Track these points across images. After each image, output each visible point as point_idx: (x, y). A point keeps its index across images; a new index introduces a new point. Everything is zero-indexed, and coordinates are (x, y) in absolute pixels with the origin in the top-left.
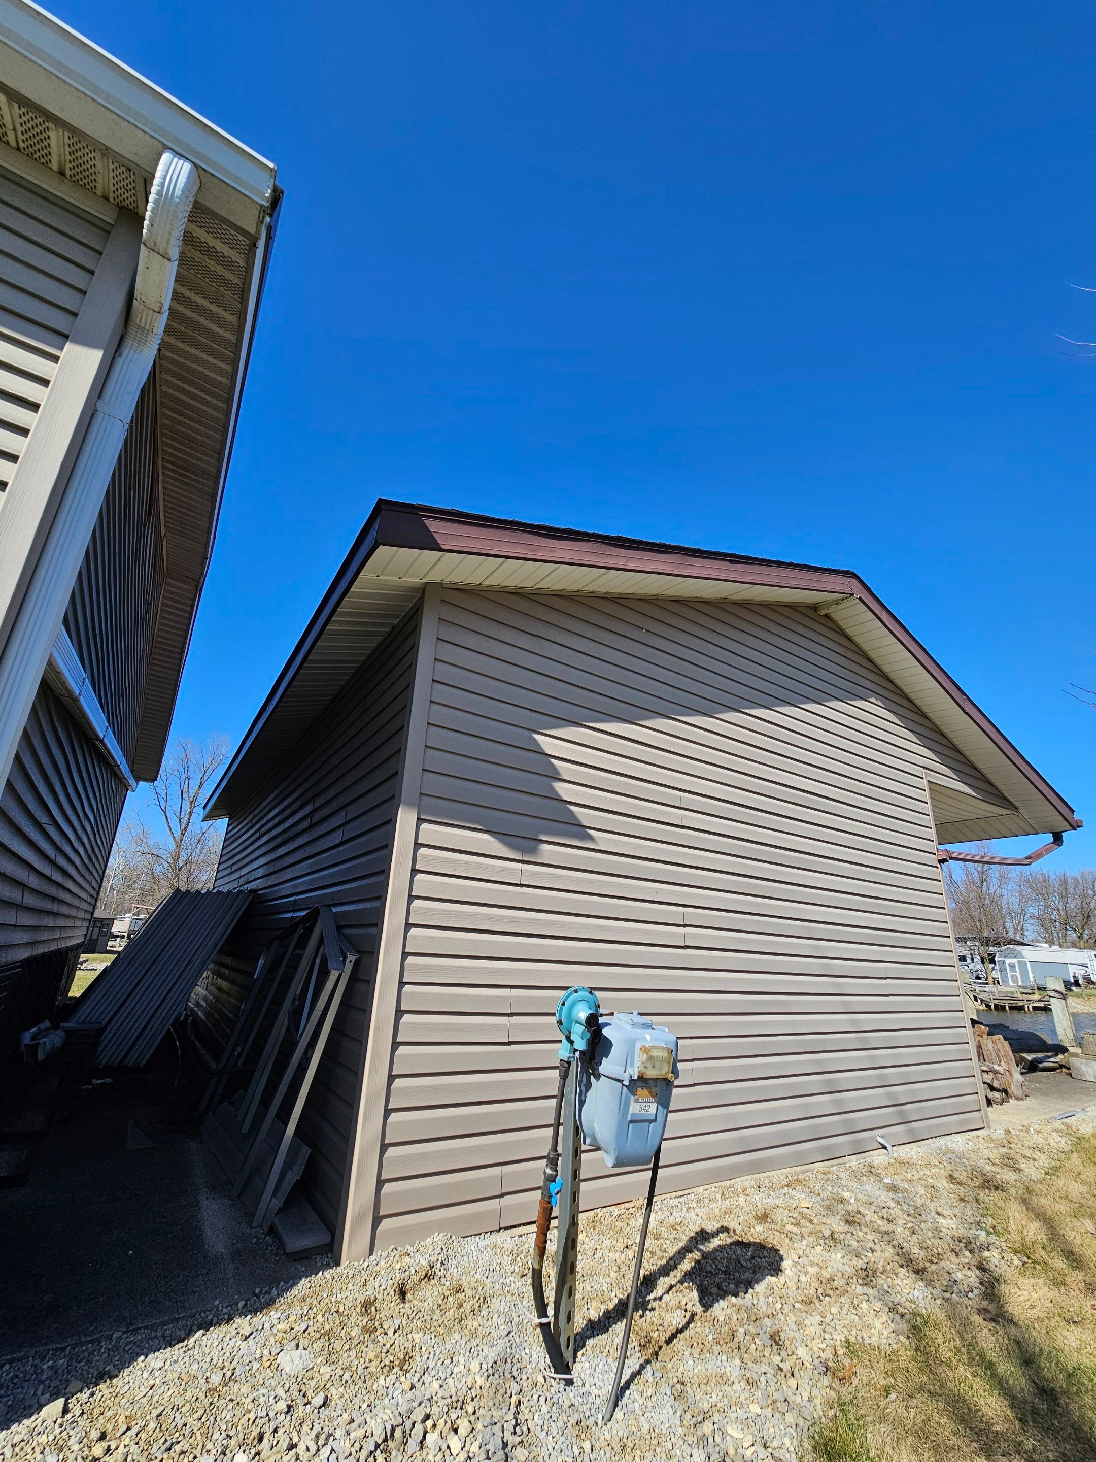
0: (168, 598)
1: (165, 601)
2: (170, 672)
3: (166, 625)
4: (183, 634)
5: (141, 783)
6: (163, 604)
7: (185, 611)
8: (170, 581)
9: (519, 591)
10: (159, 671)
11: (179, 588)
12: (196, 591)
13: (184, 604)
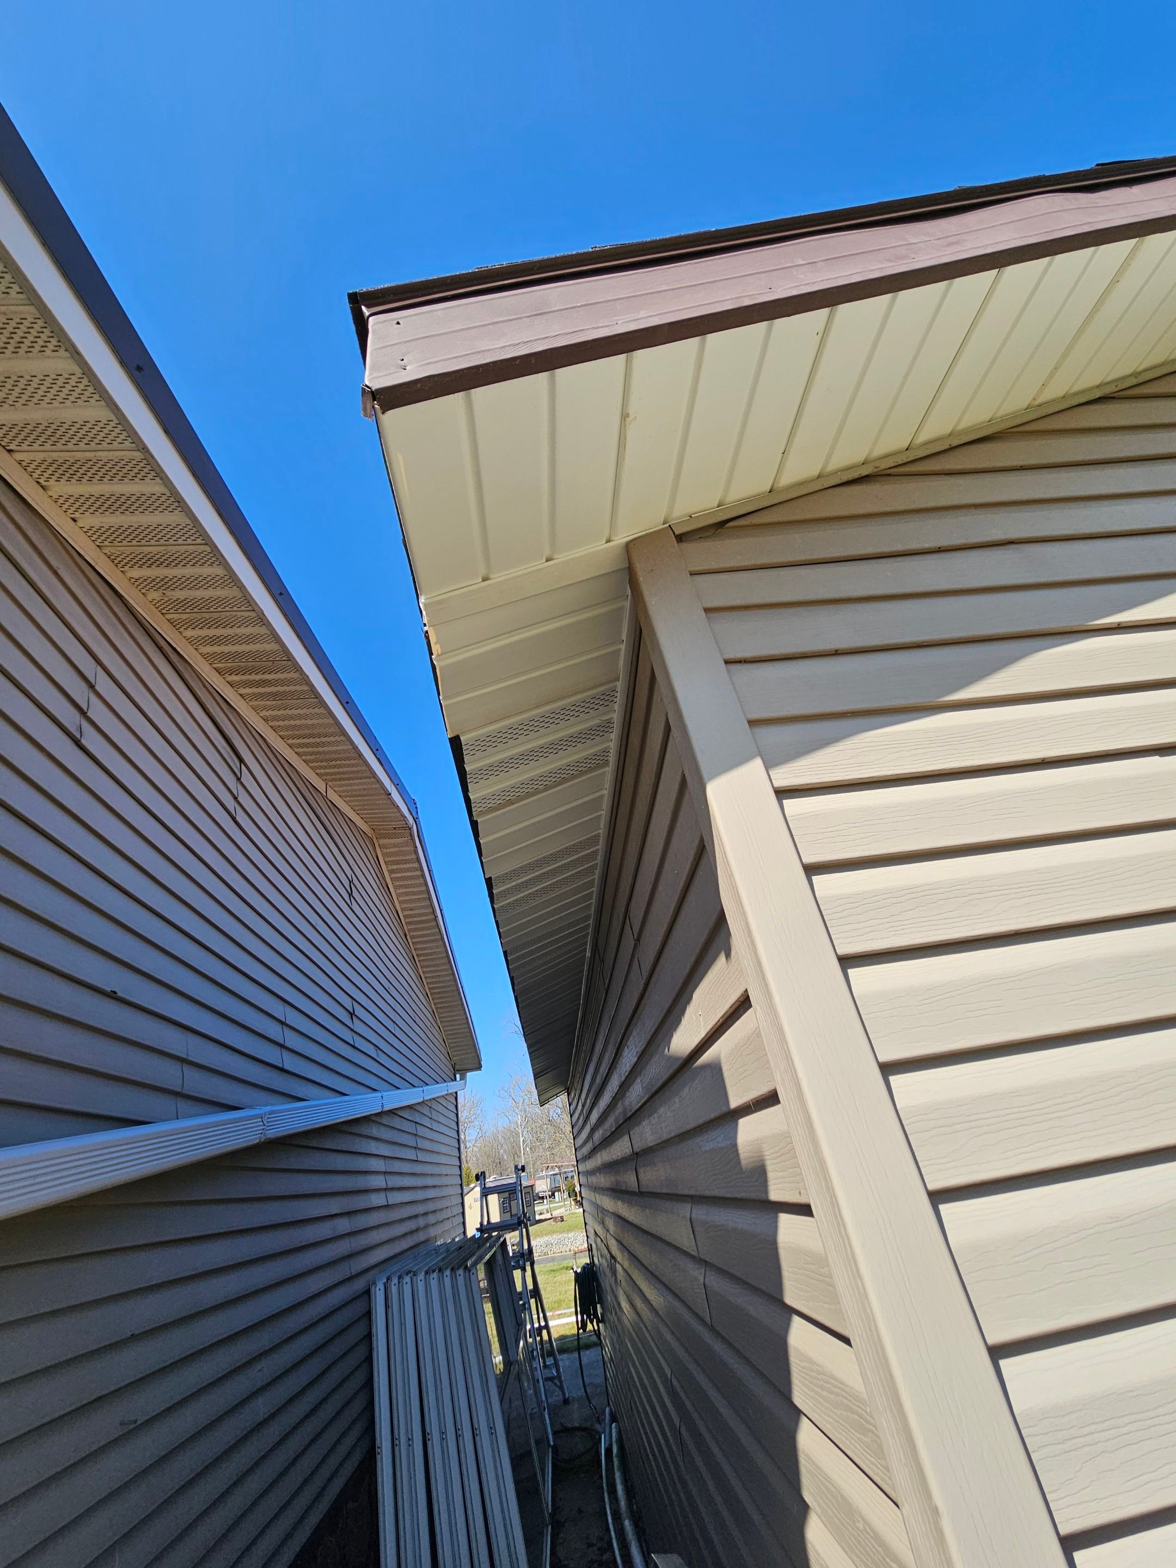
0: (394, 863)
1: (390, 867)
2: (435, 944)
3: (406, 894)
4: (425, 896)
5: (469, 1075)
6: (391, 872)
7: (415, 869)
8: (383, 841)
9: (884, 465)
10: (424, 949)
11: (395, 846)
12: (413, 839)
13: (405, 862)
